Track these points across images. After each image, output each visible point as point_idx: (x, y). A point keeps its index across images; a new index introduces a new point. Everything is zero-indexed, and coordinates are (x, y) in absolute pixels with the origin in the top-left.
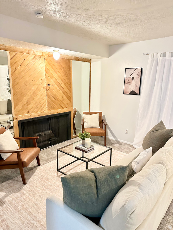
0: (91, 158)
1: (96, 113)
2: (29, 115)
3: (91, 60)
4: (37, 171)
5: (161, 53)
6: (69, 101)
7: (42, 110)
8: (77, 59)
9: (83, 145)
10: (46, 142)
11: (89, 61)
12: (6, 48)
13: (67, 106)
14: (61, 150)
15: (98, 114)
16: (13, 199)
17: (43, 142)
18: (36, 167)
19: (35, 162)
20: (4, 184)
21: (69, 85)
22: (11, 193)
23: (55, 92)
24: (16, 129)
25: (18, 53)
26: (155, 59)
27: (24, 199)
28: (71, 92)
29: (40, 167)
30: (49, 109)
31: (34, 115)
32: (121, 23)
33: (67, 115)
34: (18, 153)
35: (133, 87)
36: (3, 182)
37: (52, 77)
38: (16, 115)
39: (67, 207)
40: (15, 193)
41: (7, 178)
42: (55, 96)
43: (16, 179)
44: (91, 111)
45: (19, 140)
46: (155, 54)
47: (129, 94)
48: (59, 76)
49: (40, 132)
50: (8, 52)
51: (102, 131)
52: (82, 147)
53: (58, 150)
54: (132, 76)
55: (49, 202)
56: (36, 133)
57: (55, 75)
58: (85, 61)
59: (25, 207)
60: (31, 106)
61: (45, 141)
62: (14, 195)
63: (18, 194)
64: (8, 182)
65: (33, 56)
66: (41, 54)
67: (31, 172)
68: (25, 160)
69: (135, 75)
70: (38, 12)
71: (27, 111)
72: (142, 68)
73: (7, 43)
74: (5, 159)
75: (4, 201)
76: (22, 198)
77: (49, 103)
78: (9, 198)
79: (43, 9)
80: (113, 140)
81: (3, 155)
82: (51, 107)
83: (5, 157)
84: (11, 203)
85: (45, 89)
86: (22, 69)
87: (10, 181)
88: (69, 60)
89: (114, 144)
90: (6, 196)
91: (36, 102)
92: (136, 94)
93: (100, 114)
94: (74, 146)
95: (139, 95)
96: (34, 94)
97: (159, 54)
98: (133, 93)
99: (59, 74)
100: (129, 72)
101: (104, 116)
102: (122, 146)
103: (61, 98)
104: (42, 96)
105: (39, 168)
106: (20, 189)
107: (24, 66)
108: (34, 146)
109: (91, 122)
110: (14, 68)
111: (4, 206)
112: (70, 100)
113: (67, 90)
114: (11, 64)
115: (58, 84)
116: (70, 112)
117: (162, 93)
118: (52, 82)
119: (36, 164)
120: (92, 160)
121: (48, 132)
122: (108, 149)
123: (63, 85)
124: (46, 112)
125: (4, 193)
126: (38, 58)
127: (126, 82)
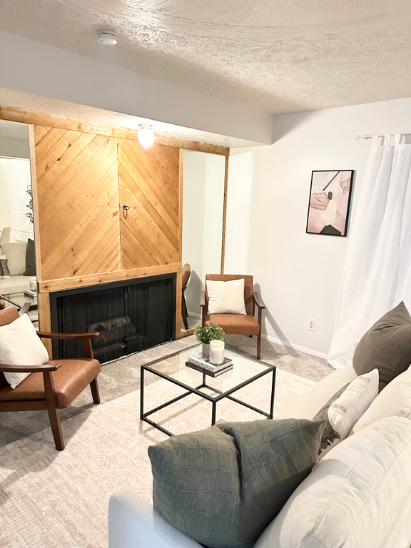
0: (224, 391)
1: (238, 277)
2: (77, 278)
3: (228, 149)
4: (91, 418)
5: (402, 135)
6: (173, 248)
7: (108, 266)
8: (196, 147)
9: (206, 355)
10: (116, 346)
11: (225, 152)
12: (27, 117)
13: (168, 259)
14: (152, 367)
15: (243, 280)
16: (30, 486)
17: (108, 344)
18: (89, 406)
19: (87, 395)
20: (10, 446)
21: (175, 210)
22: (27, 472)
23: (140, 225)
24: (45, 313)
25: (55, 130)
26: (387, 150)
27: (57, 487)
28: (178, 225)
29: (99, 406)
30: (125, 266)
31: (89, 279)
32: (306, 59)
33: (169, 280)
34: (47, 373)
35: (330, 216)
36: (9, 442)
37: (135, 188)
38: (44, 278)
39: (161, 521)
40: (36, 470)
41: (17, 434)
42: (139, 234)
43: (39, 435)
44: (225, 273)
45: (50, 340)
46: (387, 138)
47: (321, 233)
48: (151, 187)
49: (102, 320)
50: (31, 127)
51: (252, 322)
52: (202, 362)
53: (143, 368)
54: (327, 191)
55: (117, 506)
56: (93, 323)
57: (143, 185)
58: (214, 152)
59: (59, 508)
60: (81, 258)
61: (114, 342)
62: (32, 478)
63: (44, 475)
64: (19, 442)
65: (91, 137)
66: (109, 134)
67: (76, 419)
68: (63, 390)
69: (335, 188)
70: (105, 31)
71: (72, 270)
72: (353, 171)
73: (27, 105)
74: (13, 386)
75: (7, 490)
76: (51, 486)
77: (124, 251)
78: (20, 484)
79: (117, 22)
80: (277, 345)
81: (8, 375)
82: (130, 258)
83: (15, 380)
84: (23, 497)
85: (117, 217)
86: (63, 167)
87: (26, 440)
88: (177, 149)
89: (281, 355)
90: (13, 479)
91: (94, 249)
92: (337, 234)
93: (248, 279)
94: (184, 358)
95: (345, 235)
96: (91, 229)
97: (397, 137)
98: (329, 231)
99: (151, 182)
100: (321, 181)
101: (258, 285)
102: (300, 360)
103: (154, 240)
104: (109, 234)
105: (96, 410)
106: (47, 462)
107: (66, 162)
108: (87, 357)
109: (226, 298)
110: (44, 166)
111: (8, 504)
112: (177, 244)
113: (169, 222)
114: (37, 155)
115: (148, 206)
116: (175, 275)
117: (403, 233)
118: (134, 201)
119: (90, 399)
121: (121, 321)
122: (266, 368)
123: (160, 209)
124: (117, 272)
125: (10, 472)
126: (101, 141)
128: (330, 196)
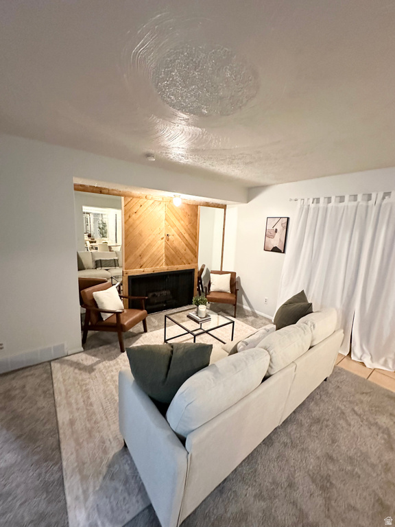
0: (206, 330)
1: (227, 273)
2: (142, 269)
3: (226, 206)
4: (141, 339)
5: (314, 199)
6: (193, 256)
7: (158, 264)
8: (207, 205)
9: (197, 313)
10: (161, 305)
11: (224, 207)
12: (121, 193)
13: (190, 261)
14: (171, 317)
15: (230, 274)
16: (105, 367)
17: (157, 303)
18: (142, 333)
19: (140, 327)
20: (101, 348)
21: (195, 236)
22: (105, 360)
23: (176, 244)
24: (125, 288)
25: (134, 199)
26: (306, 207)
27: (116, 369)
28: (197, 244)
29: (146, 334)
30: (167, 264)
31: (148, 270)
32: (251, 163)
33: (191, 272)
34: (118, 314)
35: (276, 242)
36: (101, 346)
37: (174, 226)
38: (126, 269)
40: (109, 360)
41: (106, 342)
42: (175, 249)
43: (115, 344)
44: (223, 270)
45: (127, 300)
46: (306, 200)
47: (272, 251)
48: (182, 225)
49: (157, 291)
50: (123, 198)
51: (233, 298)
52: (195, 316)
53: (166, 316)
54: (275, 228)
56: (151, 292)
57: (177, 224)
58: (217, 207)
59: (114, 379)
60: (144, 260)
61: (159, 303)
62: (107, 363)
63: (112, 363)
64: (105, 347)
65: (152, 201)
66: (161, 199)
67: (134, 338)
68: (126, 324)
69: (279, 227)
70: (148, 155)
71: (139, 266)
72: (288, 218)
73: (122, 189)
74: (104, 319)
75: (94, 367)
76: (114, 368)
77: (166, 256)
78: (101, 365)
79: (151, 151)
80: (247, 311)
81: (102, 314)
82: (169, 261)
83: (105, 316)
84: (100, 371)
85: (164, 240)
86: (138, 216)
87: (108, 346)
88: (197, 206)
89: (248, 316)
90: (98, 363)
91: (151, 255)
92: (280, 251)
93: (233, 274)
94: (188, 313)
95: (284, 252)
96: (150, 245)
97: (311, 201)
98: (275, 250)
99: (182, 222)
100: (272, 223)
101: (239, 277)
102: (258, 320)
103: (183, 251)
104: (159, 248)
105: (144, 335)
106: (116, 356)
107: (139, 213)
108: (142, 309)
109: (220, 283)
110: (128, 216)
111: (93, 374)
112: (196, 254)
113: (191, 242)
114: (125, 211)
115: (180, 235)
116: (194, 270)
117: (314, 252)
118: (173, 232)
119: (143, 330)
120: (207, 332)
121: (164, 293)
122: (229, 321)
123: (186, 236)
124: (163, 267)
125: (98, 359)
126: (157, 203)
127: (268, 235)
128: (276, 231)
